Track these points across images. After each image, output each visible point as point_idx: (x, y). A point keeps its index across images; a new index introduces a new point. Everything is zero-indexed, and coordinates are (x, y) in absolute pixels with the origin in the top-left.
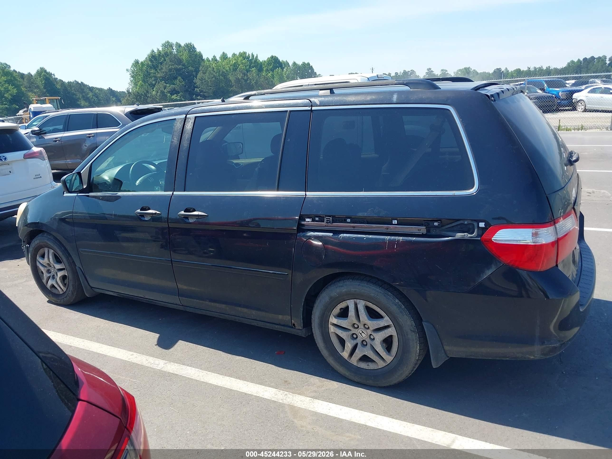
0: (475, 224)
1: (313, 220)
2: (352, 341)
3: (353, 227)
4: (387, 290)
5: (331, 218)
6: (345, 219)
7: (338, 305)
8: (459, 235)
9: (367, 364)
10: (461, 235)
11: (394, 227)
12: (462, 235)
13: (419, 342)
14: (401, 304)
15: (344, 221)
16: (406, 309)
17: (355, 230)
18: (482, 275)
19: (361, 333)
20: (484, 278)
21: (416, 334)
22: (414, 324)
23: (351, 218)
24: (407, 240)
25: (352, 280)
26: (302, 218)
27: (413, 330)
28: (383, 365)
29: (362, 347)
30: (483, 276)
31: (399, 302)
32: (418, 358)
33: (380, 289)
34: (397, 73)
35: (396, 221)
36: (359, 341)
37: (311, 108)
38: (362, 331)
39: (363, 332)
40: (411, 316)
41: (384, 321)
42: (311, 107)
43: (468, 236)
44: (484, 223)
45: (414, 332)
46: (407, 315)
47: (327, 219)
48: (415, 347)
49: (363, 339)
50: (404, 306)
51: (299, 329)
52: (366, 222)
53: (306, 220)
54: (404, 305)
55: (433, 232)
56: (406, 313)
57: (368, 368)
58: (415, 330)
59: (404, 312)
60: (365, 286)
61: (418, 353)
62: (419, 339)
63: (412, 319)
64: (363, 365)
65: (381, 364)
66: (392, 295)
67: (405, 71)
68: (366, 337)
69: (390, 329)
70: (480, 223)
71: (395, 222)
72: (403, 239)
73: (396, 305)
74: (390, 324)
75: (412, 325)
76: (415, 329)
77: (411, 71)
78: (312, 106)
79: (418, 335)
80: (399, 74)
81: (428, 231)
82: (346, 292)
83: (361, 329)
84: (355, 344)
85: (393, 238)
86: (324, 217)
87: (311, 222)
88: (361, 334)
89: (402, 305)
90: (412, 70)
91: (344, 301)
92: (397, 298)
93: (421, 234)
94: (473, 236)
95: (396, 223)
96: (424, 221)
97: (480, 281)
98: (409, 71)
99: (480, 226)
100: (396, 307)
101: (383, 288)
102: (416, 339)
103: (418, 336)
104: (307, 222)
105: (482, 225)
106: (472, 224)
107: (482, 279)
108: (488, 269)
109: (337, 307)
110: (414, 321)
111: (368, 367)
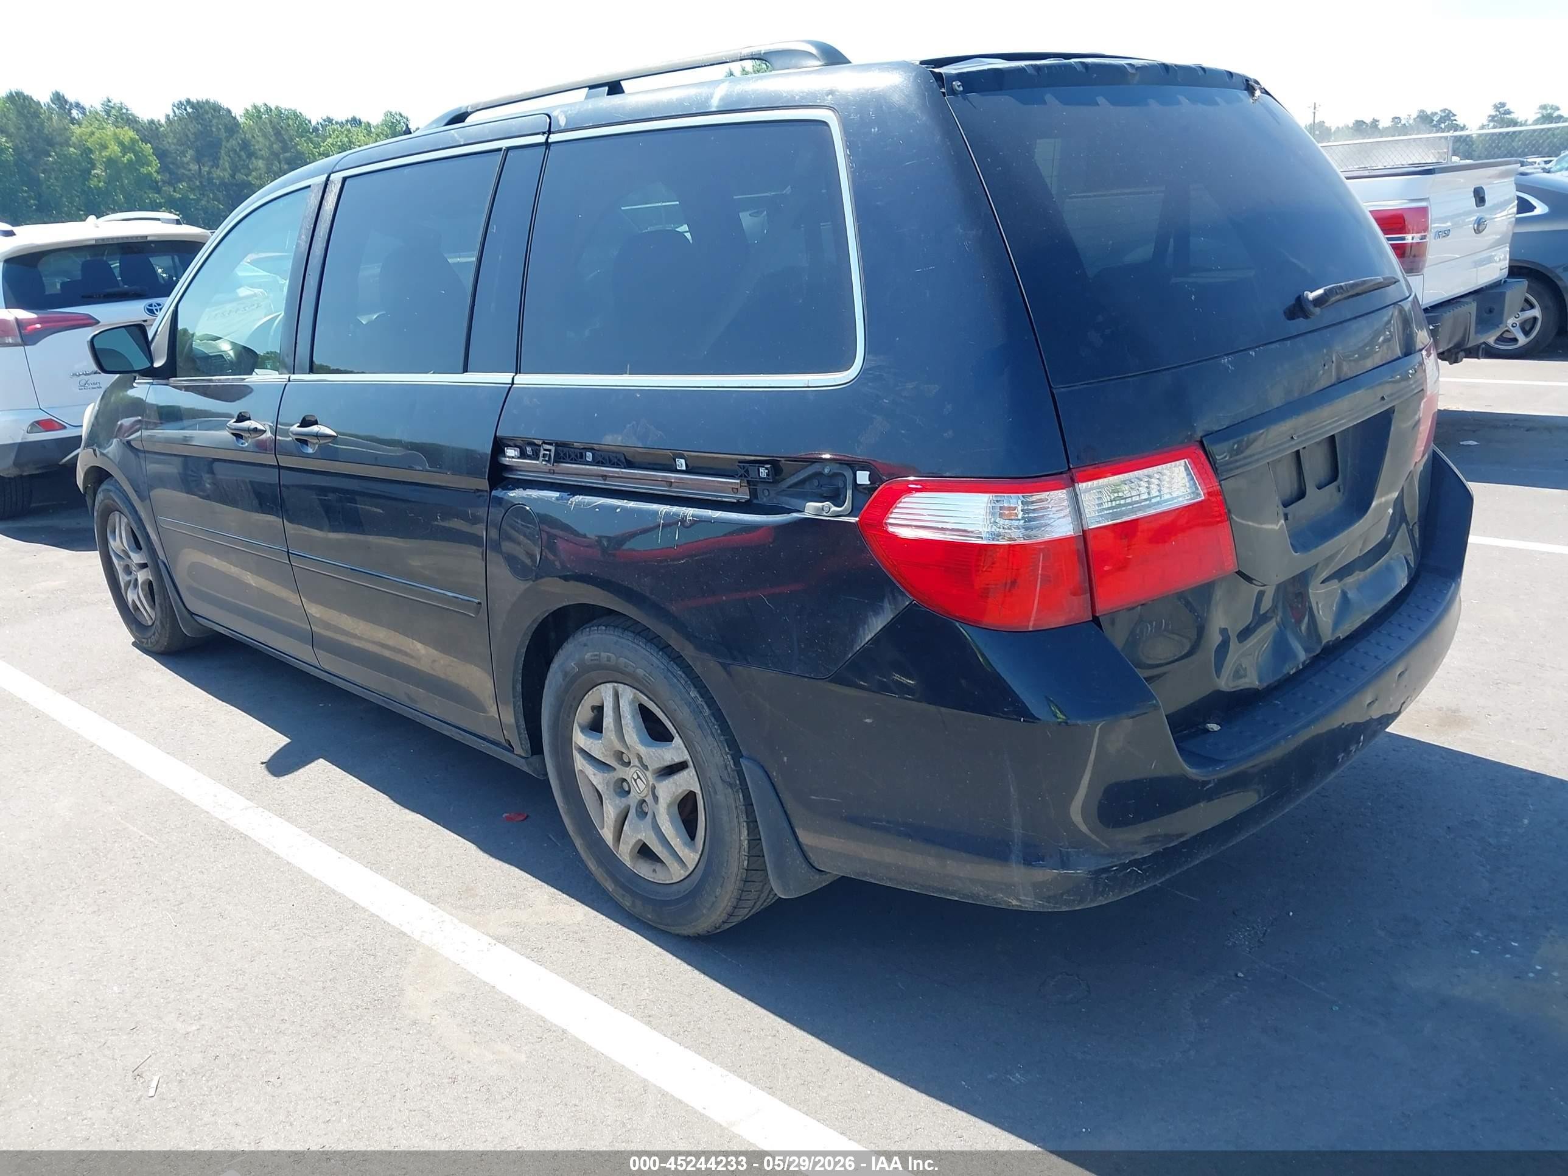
0: (848, 474)
1: (523, 455)
2: (617, 800)
3: (598, 476)
4: (675, 663)
5: (552, 448)
6: (581, 451)
7: (586, 697)
8: (812, 509)
9: (654, 867)
10: (816, 507)
11: (681, 480)
12: (818, 509)
13: (745, 817)
14: (703, 703)
15: (579, 458)
16: (713, 720)
17: (609, 485)
18: (861, 632)
19: (636, 778)
20: (867, 640)
21: (737, 792)
22: (732, 762)
23: (594, 449)
24: (702, 516)
25: (606, 627)
26: (499, 446)
27: (728, 780)
28: (681, 875)
29: (636, 818)
30: (864, 633)
31: (698, 696)
32: (746, 863)
33: (659, 657)
34: (1396, 118)
35: (683, 461)
36: (633, 800)
37: (547, 139)
38: (638, 775)
39: (639, 777)
40: (726, 740)
41: (673, 748)
42: (546, 135)
43: (831, 510)
44: (868, 473)
45: (731, 785)
46: (714, 737)
47: (545, 450)
48: (737, 830)
49: (641, 795)
50: (710, 710)
51: (520, 756)
52: (623, 463)
53: (508, 454)
54: (709, 707)
55: (763, 499)
56: (714, 731)
57: (654, 879)
58: (735, 781)
59: (708, 726)
60: (629, 645)
61: (746, 850)
62: (746, 809)
63: (727, 749)
64: (644, 870)
65: (677, 873)
66: (683, 675)
67: (1422, 111)
68: (645, 792)
69: (684, 774)
70: (858, 472)
71: (681, 464)
72: (695, 513)
73: (689, 705)
74: (685, 757)
75: (726, 766)
76: (734, 777)
77: (1441, 111)
78: (550, 132)
79: (741, 796)
80: (1403, 122)
81: (753, 493)
82: (592, 660)
83: (635, 769)
84: (623, 806)
85: (675, 509)
86: (540, 446)
87: (519, 458)
88: (635, 780)
89: (705, 707)
90: (1444, 111)
91: (595, 686)
92: (695, 687)
93: (735, 501)
94: (841, 511)
95: (684, 468)
96: (740, 462)
97: (858, 649)
98: (1436, 113)
99: (858, 482)
100: (689, 710)
101: (666, 654)
102: (736, 807)
103: (742, 800)
104: (509, 457)
105: (863, 478)
106: (840, 473)
107: (862, 644)
108: (877, 611)
109: (583, 701)
110: (731, 755)
111: (653, 875)
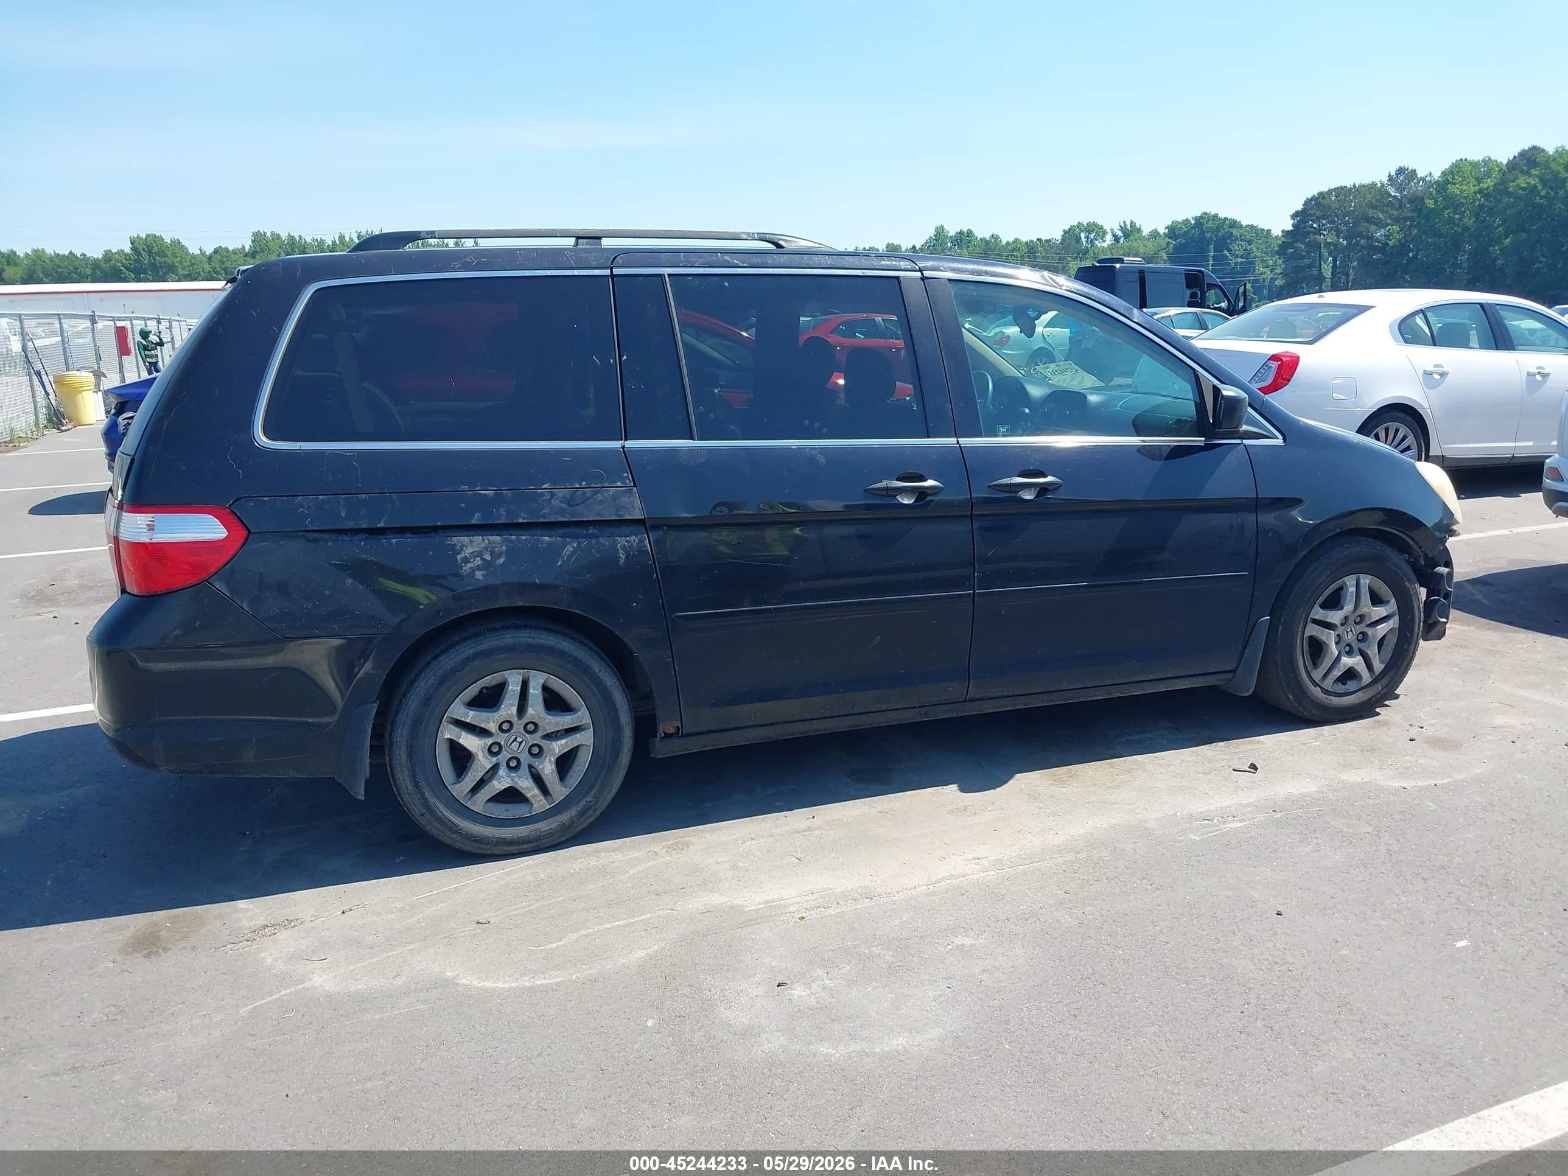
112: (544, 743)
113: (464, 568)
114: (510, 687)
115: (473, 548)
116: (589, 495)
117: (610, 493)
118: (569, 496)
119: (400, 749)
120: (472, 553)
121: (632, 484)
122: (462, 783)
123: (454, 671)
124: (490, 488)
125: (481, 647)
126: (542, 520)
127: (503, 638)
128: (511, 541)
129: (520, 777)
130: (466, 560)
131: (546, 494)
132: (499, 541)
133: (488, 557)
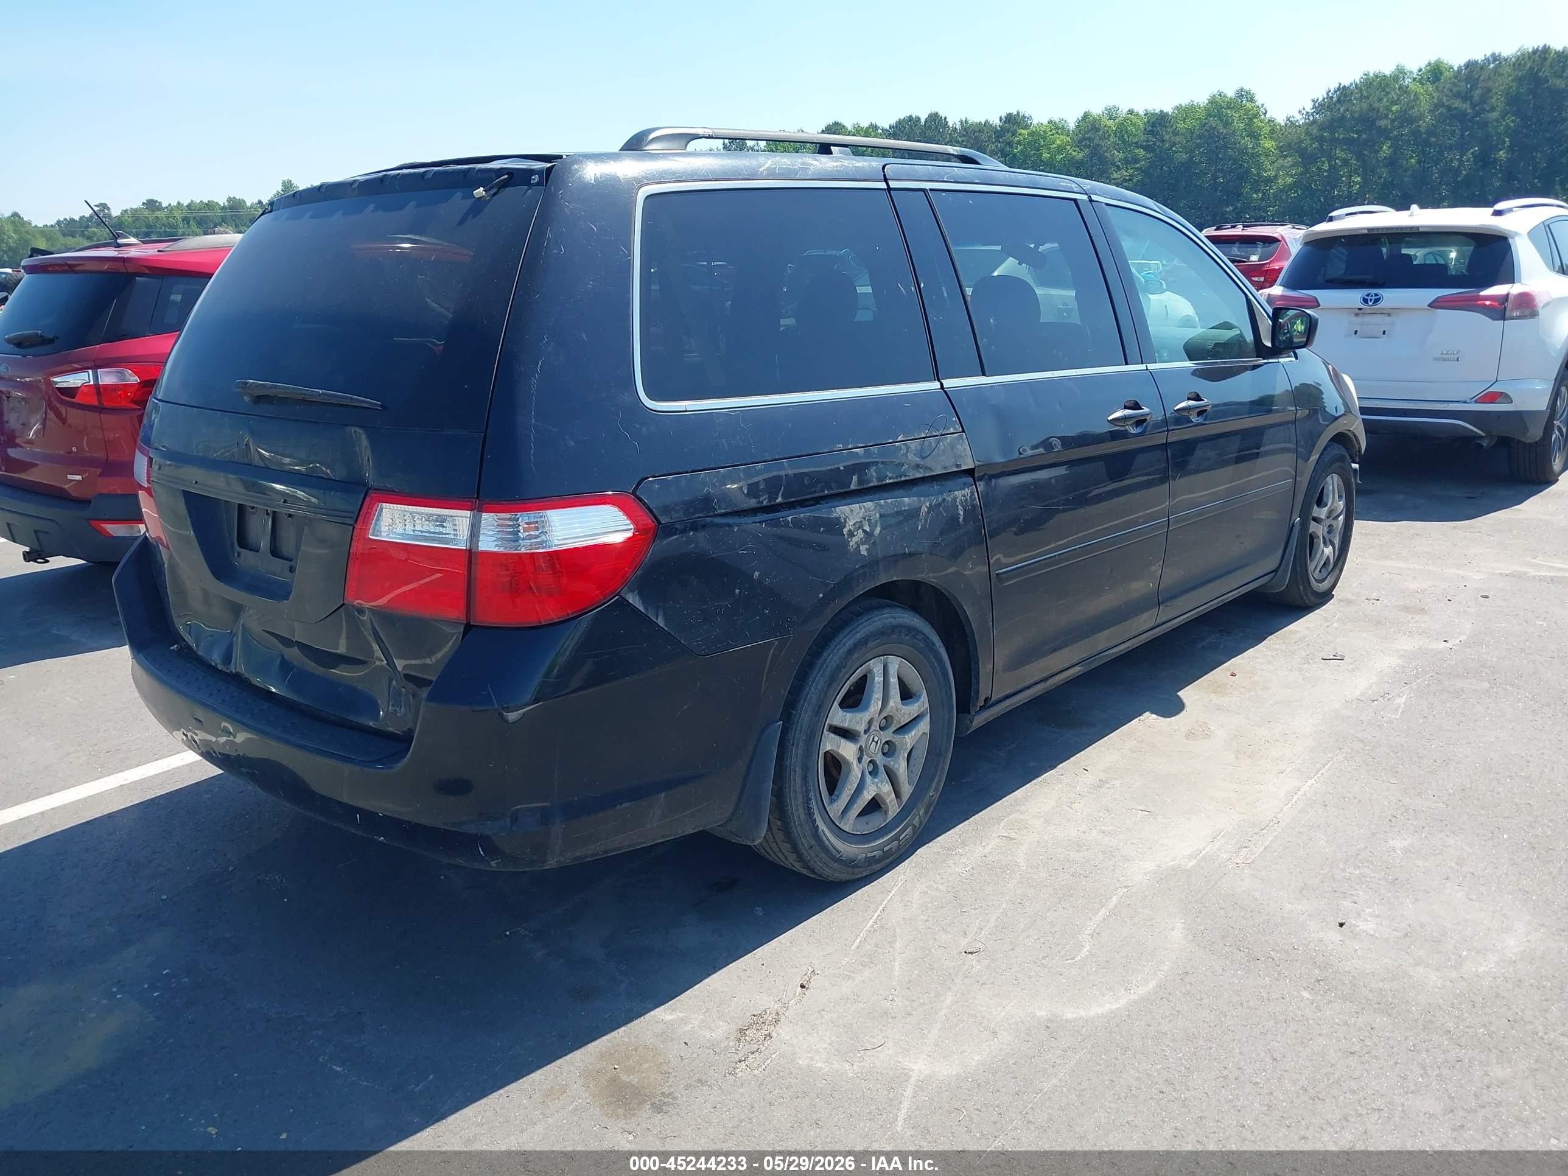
112: (896, 739)
113: (851, 544)
114: (876, 679)
115: (854, 519)
116: (933, 444)
117: (948, 441)
118: (919, 448)
119: (795, 771)
120: (854, 524)
121: (961, 430)
122: (840, 801)
123: (839, 668)
124: (859, 446)
125: (858, 636)
126: (903, 479)
127: (873, 622)
128: (881, 506)
129: (882, 782)
130: (851, 534)
131: (903, 447)
132: (873, 508)
133: (867, 528)
